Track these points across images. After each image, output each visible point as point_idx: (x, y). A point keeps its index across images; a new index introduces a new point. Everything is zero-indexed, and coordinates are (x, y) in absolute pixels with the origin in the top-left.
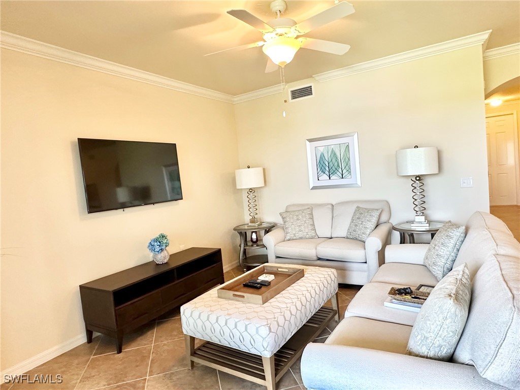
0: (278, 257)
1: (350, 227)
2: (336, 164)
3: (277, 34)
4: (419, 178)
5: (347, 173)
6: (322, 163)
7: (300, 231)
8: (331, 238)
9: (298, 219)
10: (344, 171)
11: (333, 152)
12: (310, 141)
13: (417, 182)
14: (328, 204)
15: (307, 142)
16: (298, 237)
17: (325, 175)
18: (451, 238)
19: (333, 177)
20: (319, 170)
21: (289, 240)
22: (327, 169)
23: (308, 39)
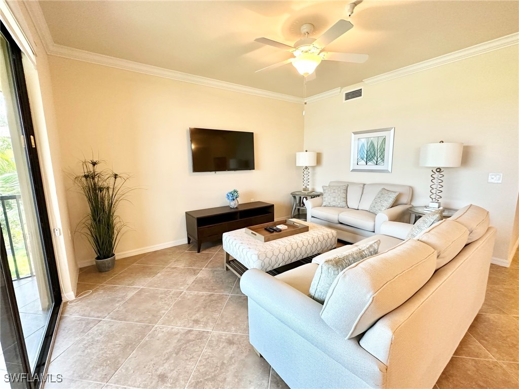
0: (312, 217)
1: (372, 203)
2: (373, 153)
3: (302, 51)
4: (439, 170)
5: (381, 161)
6: (362, 151)
7: (334, 201)
8: (358, 209)
9: (334, 192)
10: (379, 159)
11: (372, 144)
12: (355, 133)
13: (437, 173)
14: (361, 184)
15: (353, 134)
16: (332, 205)
17: (363, 161)
18: (426, 223)
19: (369, 163)
20: (359, 157)
21: (325, 206)
22: (365, 156)
23: (329, 53)
